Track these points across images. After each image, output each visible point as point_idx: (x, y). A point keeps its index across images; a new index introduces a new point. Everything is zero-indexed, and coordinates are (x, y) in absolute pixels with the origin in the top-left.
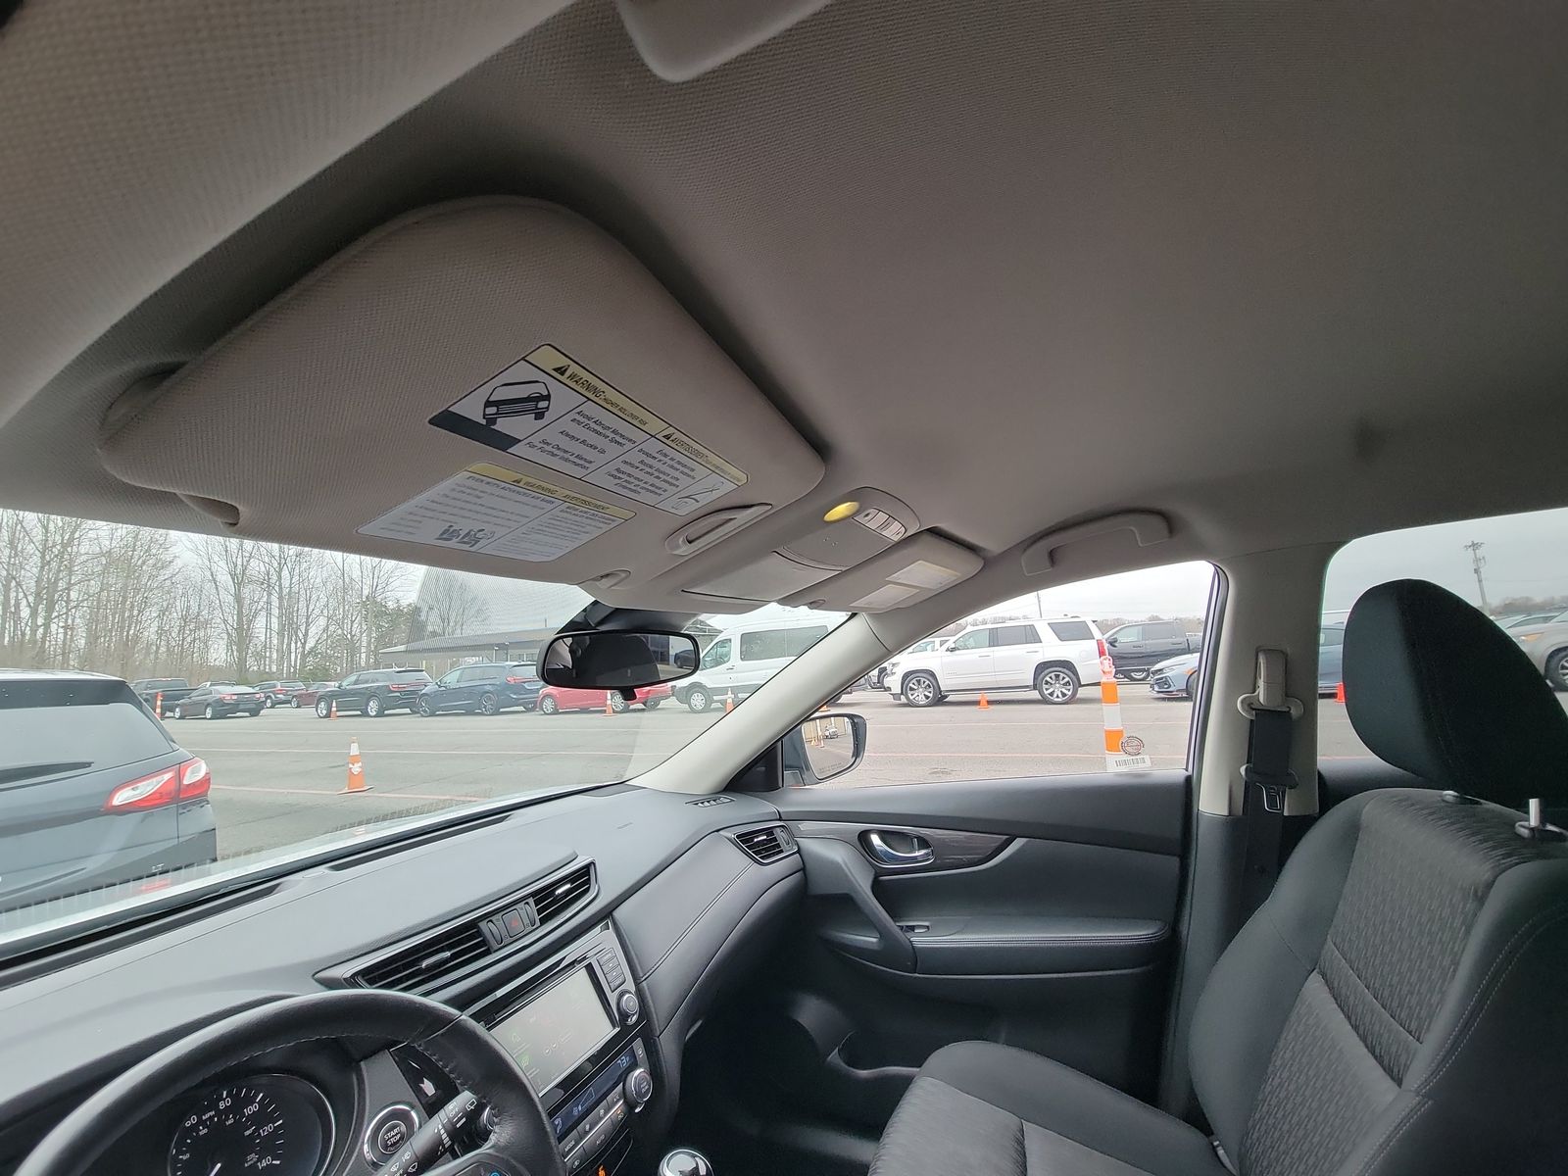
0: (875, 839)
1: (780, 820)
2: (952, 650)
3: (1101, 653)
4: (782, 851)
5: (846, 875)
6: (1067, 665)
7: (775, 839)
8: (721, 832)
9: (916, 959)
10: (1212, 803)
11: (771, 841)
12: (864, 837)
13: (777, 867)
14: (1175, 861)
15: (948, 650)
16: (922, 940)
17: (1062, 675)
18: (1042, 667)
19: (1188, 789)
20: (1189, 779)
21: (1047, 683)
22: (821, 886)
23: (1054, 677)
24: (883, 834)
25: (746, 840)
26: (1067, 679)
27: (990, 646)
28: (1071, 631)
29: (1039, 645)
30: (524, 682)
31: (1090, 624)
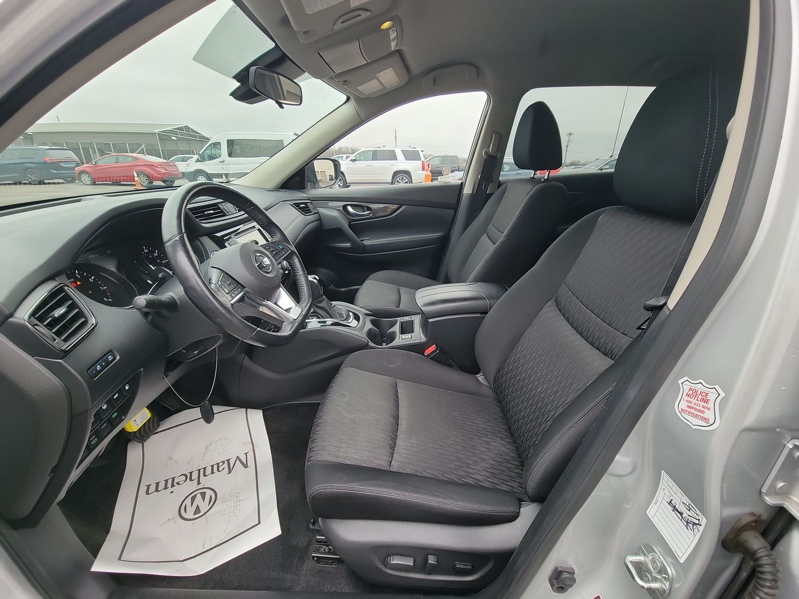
0: (349, 208)
1: (309, 200)
2: (353, 161)
3: (423, 169)
4: (311, 212)
5: (338, 220)
6: (407, 173)
7: (308, 207)
8: (286, 202)
9: (364, 249)
10: (467, 190)
11: (306, 208)
12: (345, 207)
13: (310, 218)
14: (453, 211)
15: (351, 160)
16: (366, 243)
17: (405, 178)
18: (396, 173)
19: (462, 186)
20: (462, 183)
21: (398, 181)
22: (327, 226)
23: (401, 179)
24: (352, 206)
25: (297, 206)
26: (407, 180)
27: (372, 160)
28: (411, 155)
29: (396, 161)
30: (60, 162)
31: (420, 152)
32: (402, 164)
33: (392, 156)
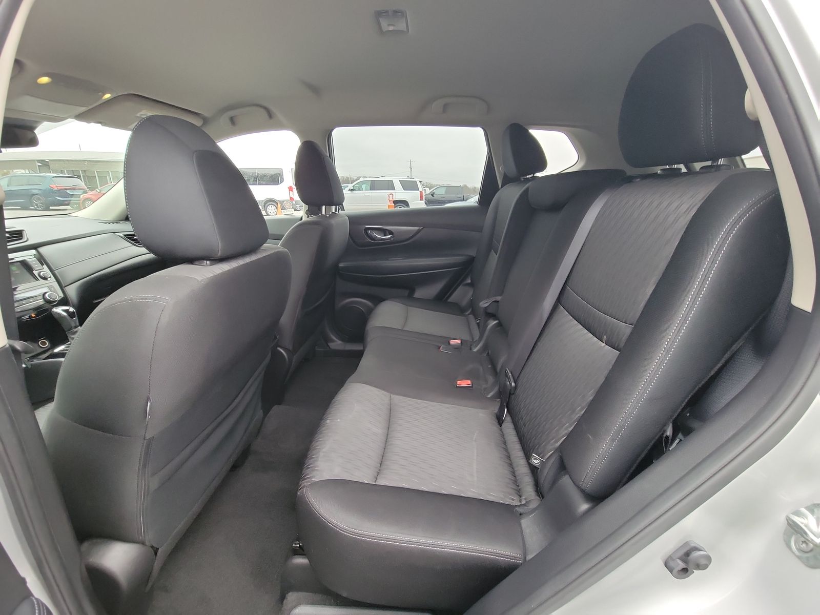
2: (352, 190)
3: (421, 199)
6: (405, 203)
8: (116, 233)
15: (349, 190)
18: (397, 201)
25: (129, 237)
27: (370, 190)
28: (409, 185)
29: (394, 191)
30: (66, 189)
31: (418, 183)
32: (400, 194)
33: (390, 186)
